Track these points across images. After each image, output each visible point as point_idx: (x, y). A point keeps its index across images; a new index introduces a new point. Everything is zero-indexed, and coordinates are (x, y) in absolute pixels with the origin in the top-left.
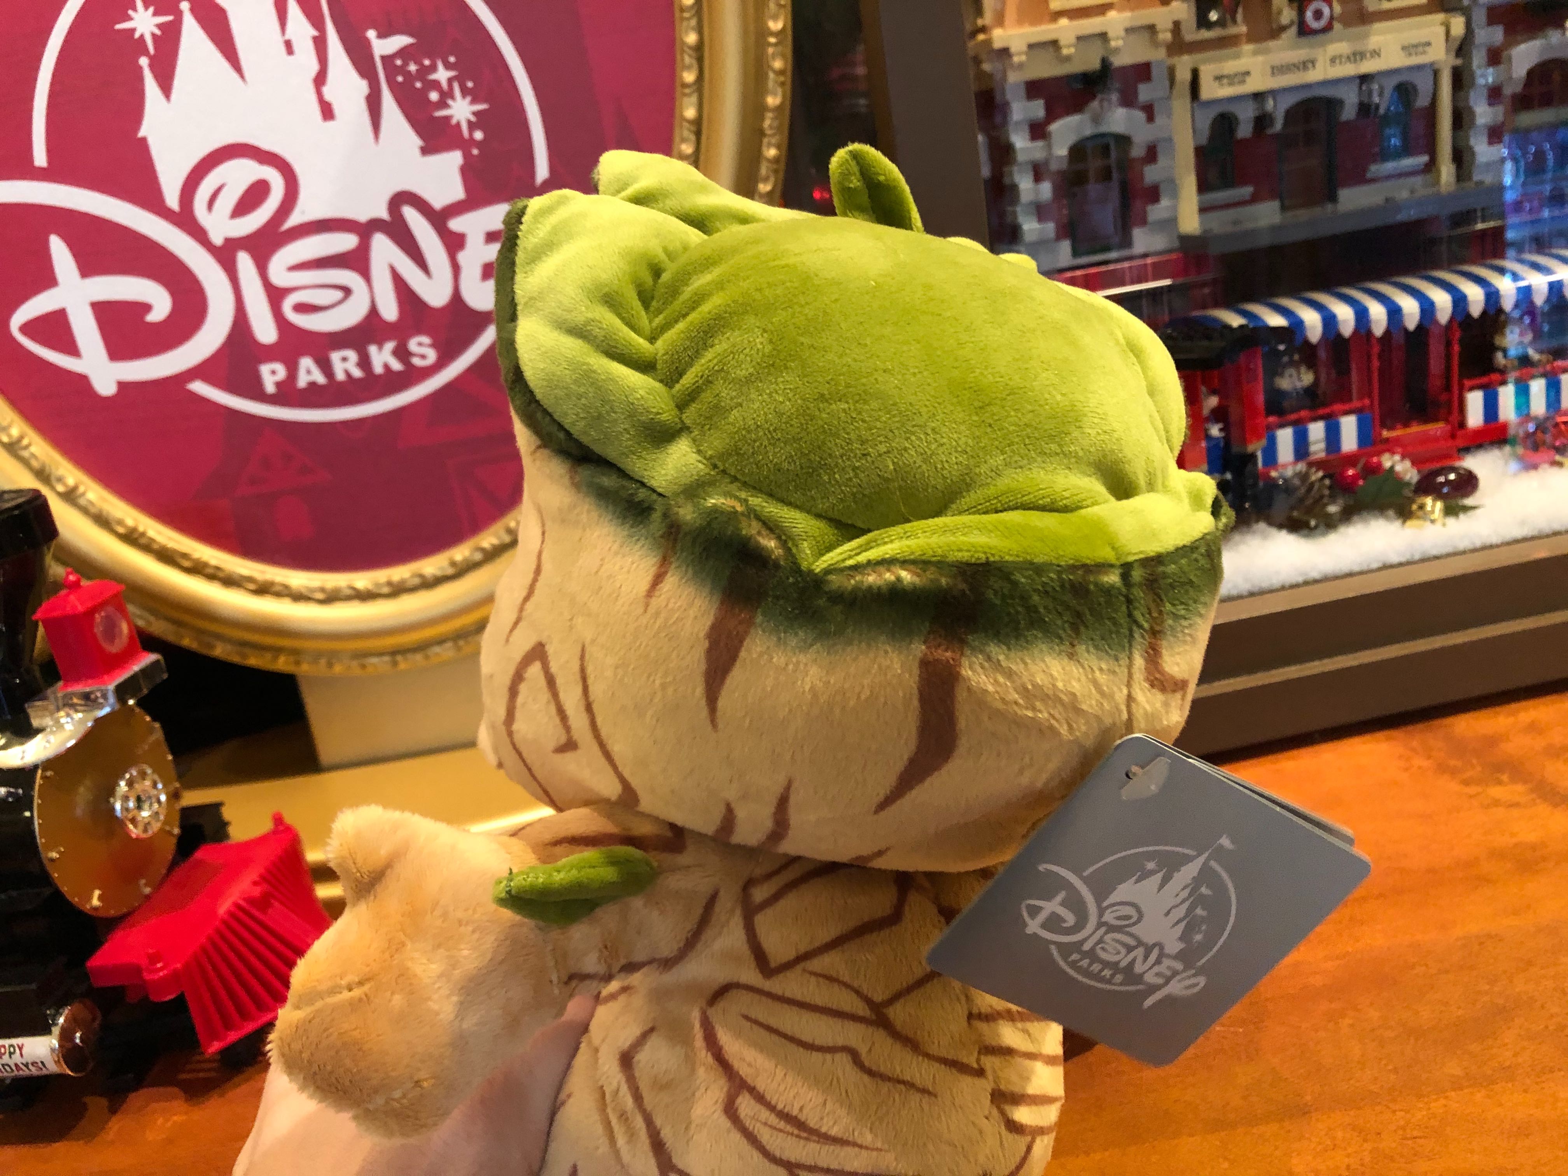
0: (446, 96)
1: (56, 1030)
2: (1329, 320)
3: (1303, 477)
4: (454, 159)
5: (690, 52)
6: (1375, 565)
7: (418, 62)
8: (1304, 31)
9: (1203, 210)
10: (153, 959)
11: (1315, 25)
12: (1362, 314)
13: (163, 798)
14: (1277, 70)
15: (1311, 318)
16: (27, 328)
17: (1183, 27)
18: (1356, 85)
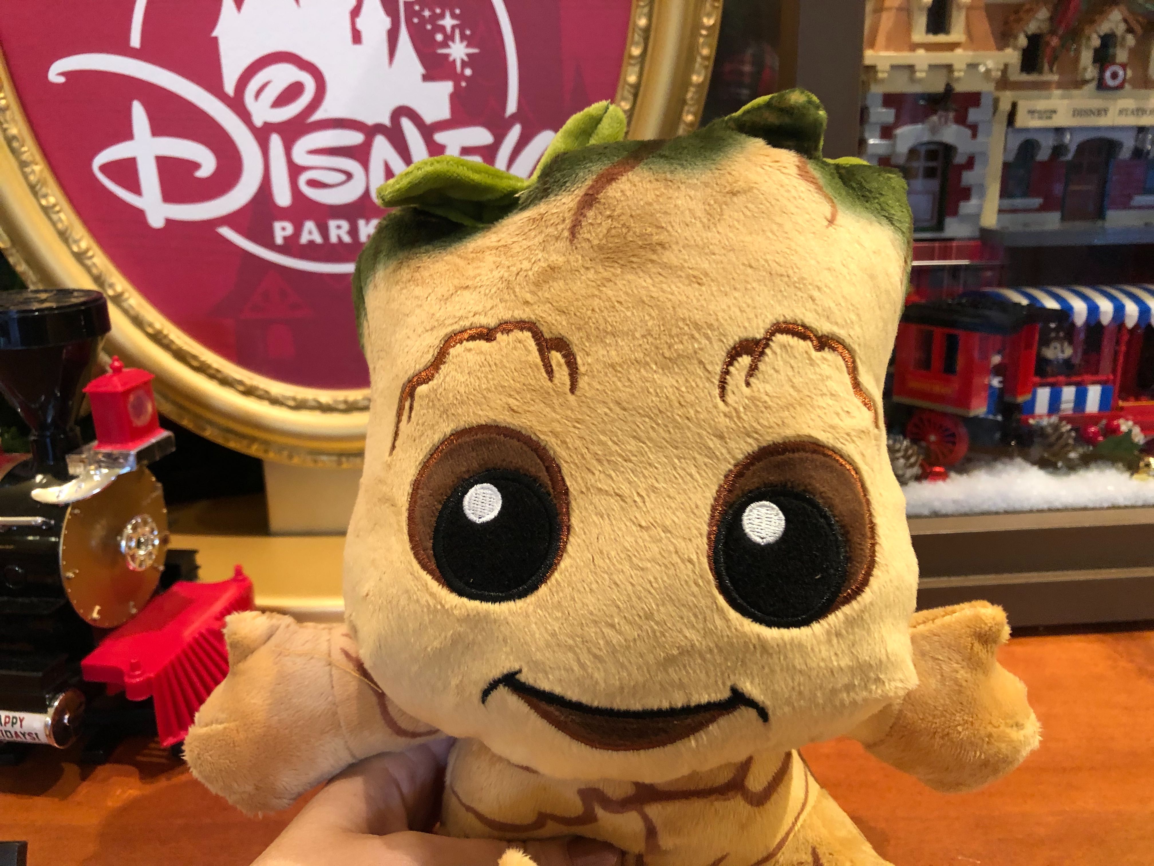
0: (449, 38)
1: (51, 711)
2: (1093, 310)
3: (1056, 427)
4: (447, 87)
5: (640, 32)
6: (1105, 505)
7: (432, 10)
8: (1101, 85)
9: (1001, 211)
10: (134, 667)
11: (1110, 82)
12: (1119, 309)
13: (157, 542)
14: (1077, 113)
15: (1079, 307)
16: (105, 168)
17: (1010, 70)
18: (1133, 134)
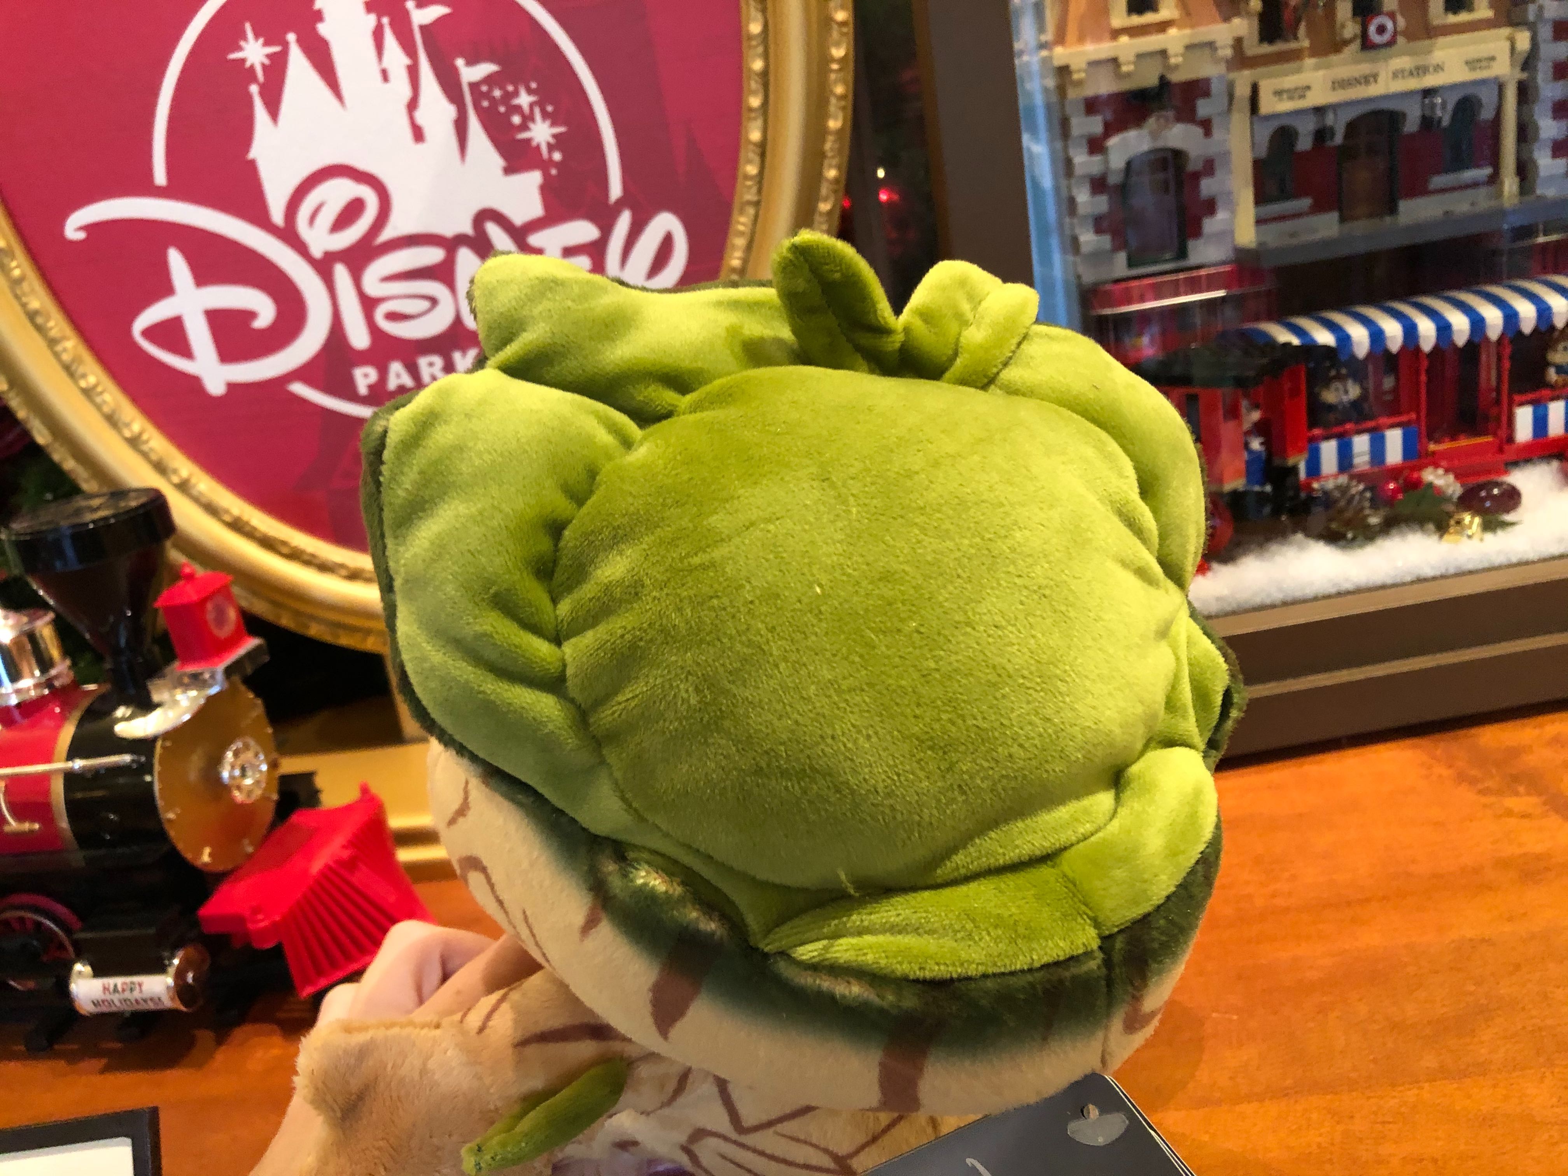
0: (528, 119)
1: (172, 970)
2: (1377, 335)
3: (1343, 490)
4: (533, 179)
5: (756, 78)
6: (1408, 579)
7: (502, 88)
8: (1367, 45)
9: (1259, 222)
10: (256, 911)
11: (1376, 38)
12: (1410, 330)
13: (264, 767)
14: (1339, 84)
15: (1359, 334)
16: (148, 333)
17: (1246, 44)
18: (1418, 98)
